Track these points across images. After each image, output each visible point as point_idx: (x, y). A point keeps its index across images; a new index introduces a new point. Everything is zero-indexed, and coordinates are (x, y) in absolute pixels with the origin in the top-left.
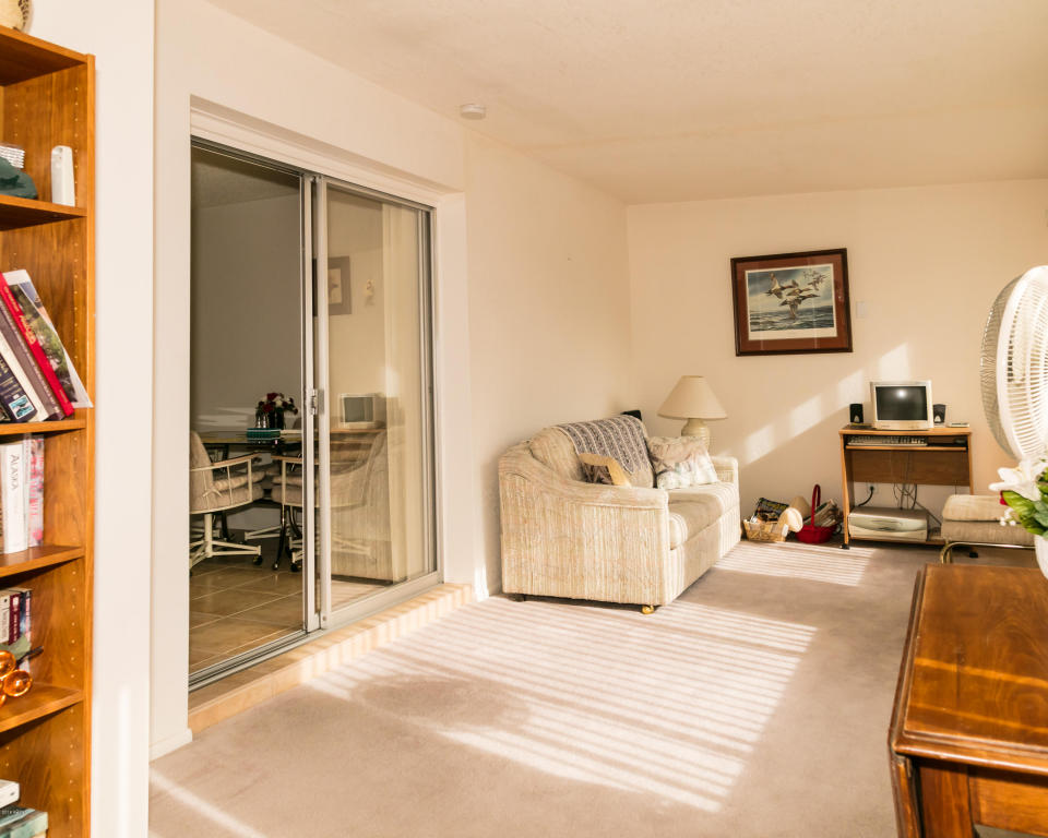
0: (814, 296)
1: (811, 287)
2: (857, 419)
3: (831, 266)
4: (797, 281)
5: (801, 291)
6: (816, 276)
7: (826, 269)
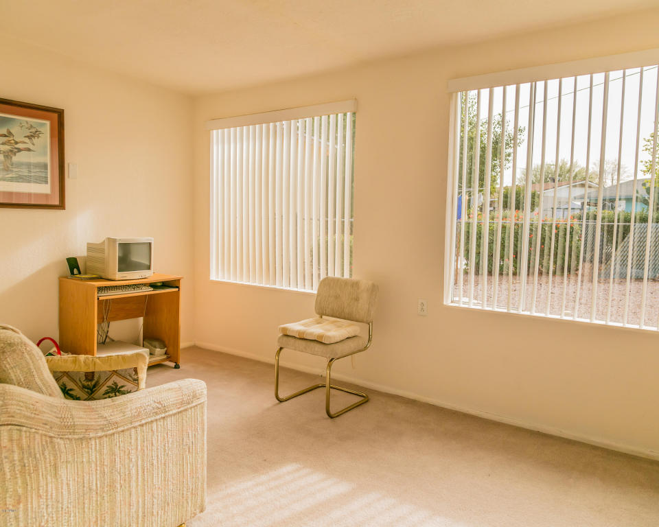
0: (29, 150)
1: (27, 140)
2: (75, 271)
3: (48, 123)
4: (13, 131)
5: (16, 143)
6: (33, 130)
7: (43, 125)
